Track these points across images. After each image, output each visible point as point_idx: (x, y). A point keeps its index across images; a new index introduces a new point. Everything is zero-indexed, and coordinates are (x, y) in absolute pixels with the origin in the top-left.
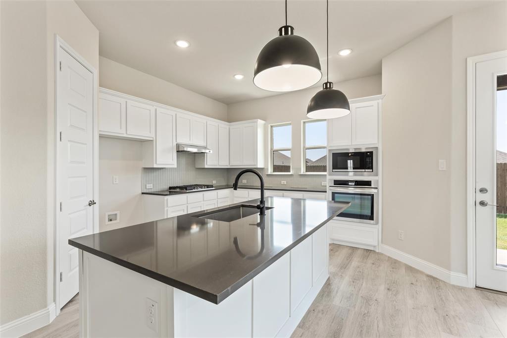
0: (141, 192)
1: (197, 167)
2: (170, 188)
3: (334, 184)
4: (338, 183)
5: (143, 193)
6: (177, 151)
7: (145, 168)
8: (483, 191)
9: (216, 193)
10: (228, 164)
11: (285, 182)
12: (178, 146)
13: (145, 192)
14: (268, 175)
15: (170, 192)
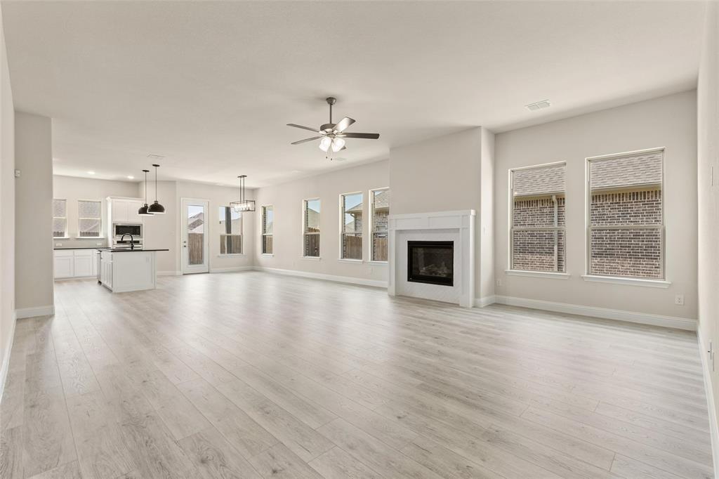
3: (117, 243)
8: (185, 242)
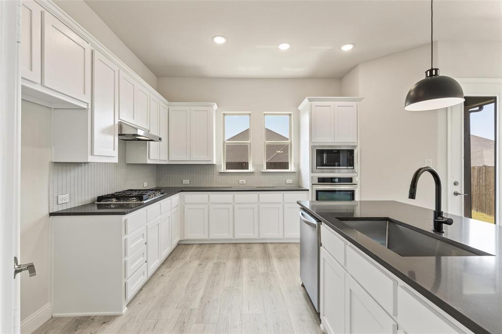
0: (47, 213)
1: (127, 163)
2: (100, 199)
3: (318, 182)
4: (322, 180)
5: (51, 214)
6: (119, 135)
7: (56, 164)
9: (159, 205)
10: (167, 159)
11: (245, 182)
12: (121, 126)
13: (55, 210)
14: (221, 173)
15: (98, 205)
